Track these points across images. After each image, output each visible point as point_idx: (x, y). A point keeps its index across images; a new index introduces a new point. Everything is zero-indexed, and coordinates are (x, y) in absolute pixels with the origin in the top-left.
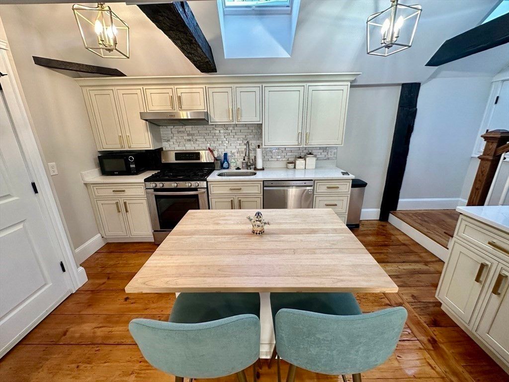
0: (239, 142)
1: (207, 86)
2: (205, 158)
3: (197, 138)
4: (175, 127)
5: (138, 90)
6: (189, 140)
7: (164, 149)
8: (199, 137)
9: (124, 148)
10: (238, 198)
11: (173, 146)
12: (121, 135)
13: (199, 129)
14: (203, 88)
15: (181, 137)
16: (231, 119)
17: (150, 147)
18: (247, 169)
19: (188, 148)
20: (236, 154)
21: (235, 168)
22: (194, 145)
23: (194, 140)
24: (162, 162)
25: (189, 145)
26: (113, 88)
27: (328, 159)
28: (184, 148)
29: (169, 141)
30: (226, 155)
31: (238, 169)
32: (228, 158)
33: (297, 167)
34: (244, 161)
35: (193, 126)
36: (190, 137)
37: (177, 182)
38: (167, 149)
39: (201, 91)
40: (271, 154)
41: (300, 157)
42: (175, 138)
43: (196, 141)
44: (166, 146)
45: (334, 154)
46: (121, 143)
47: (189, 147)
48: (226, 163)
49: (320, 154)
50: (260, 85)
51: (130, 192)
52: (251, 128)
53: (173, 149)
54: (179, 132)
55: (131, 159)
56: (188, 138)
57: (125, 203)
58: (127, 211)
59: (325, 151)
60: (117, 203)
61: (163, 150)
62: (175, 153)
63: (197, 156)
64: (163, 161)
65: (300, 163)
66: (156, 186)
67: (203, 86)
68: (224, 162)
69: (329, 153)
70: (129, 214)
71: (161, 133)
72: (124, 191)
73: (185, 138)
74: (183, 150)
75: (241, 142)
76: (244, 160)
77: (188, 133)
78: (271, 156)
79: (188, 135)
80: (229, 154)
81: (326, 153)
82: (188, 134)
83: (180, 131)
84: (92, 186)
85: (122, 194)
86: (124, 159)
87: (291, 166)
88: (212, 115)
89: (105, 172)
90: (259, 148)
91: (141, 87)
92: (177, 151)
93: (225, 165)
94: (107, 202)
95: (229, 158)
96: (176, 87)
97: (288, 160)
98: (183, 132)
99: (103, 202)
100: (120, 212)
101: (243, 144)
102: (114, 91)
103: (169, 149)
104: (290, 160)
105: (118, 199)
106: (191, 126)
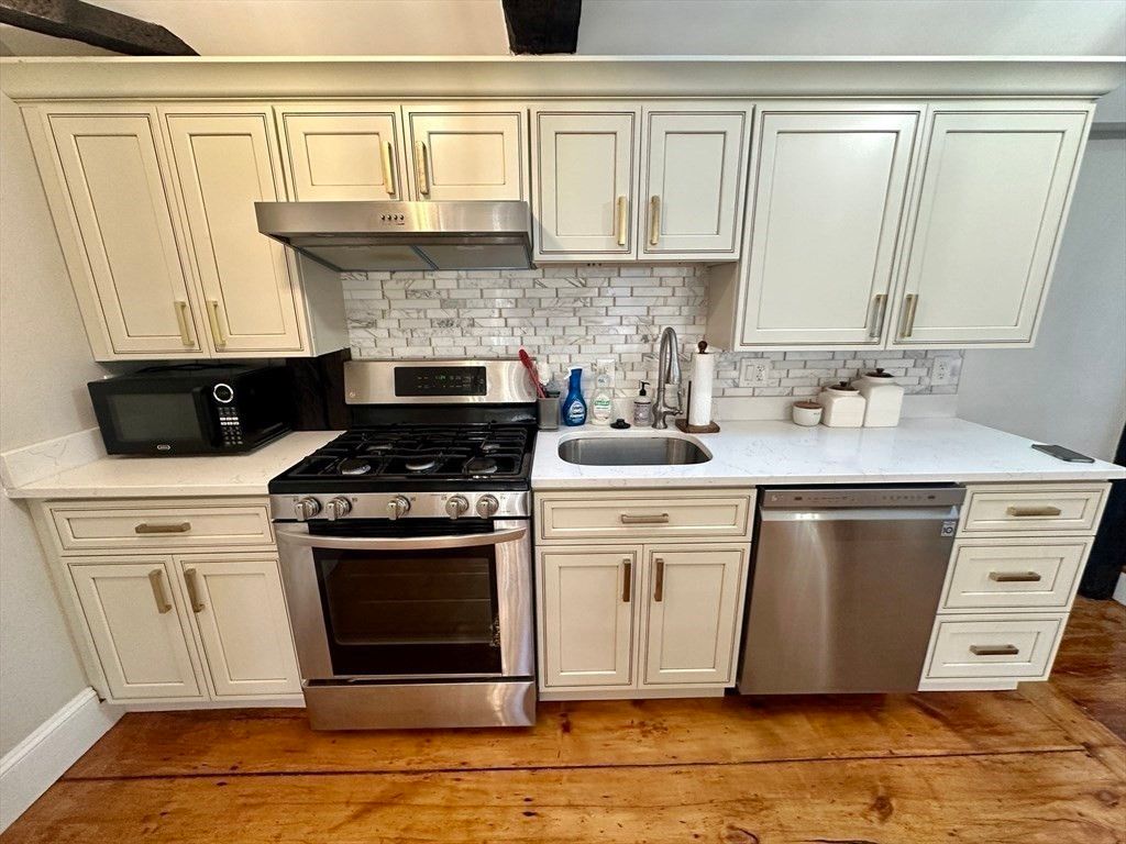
0: (623, 331)
1: (536, 107)
2: (506, 387)
3: (474, 314)
4: (398, 275)
5: (253, 121)
6: (448, 323)
7: (355, 355)
8: (486, 312)
9: (200, 351)
10: (652, 552)
11: (387, 343)
12: (184, 299)
13: (484, 284)
14: (518, 114)
15: (419, 311)
16: (623, 241)
17: (301, 349)
18: (654, 426)
19: (441, 353)
20: (611, 373)
21: (608, 421)
22: (464, 342)
23: (465, 323)
24: (348, 402)
25: (447, 342)
26: (150, 108)
27: (930, 390)
28: (428, 352)
29: (372, 324)
30: (577, 374)
31: (620, 425)
32: (583, 386)
33: (833, 420)
34: (643, 400)
35: (463, 273)
36: (451, 313)
37: (408, 495)
38: (365, 355)
39: (509, 125)
40: (735, 374)
41: (844, 386)
42: (395, 314)
43: (473, 325)
44: (361, 343)
45: (953, 374)
46: (185, 332)
47: (446, 348)
48: (577, 404)
49: (903, 372)
50: (747, 107)
51: (209, 531)
52: (671, 282)
53: (389, 356)
54: (410, 294)
55: (223, 393)
56: (443, 315)
57: (190, 577)
58: (197, 607)
59: (919, 362)
60: (155, 577)
61: (350, 359)
62: (396, 369)
63: (476, 379)
64: (351, 398)
65: (844, 406)
66: (320, 507)
67: (522, 107)
68: (569, 402)
69: (936, 371)
70: (206, 617)
71: (347, 295)
72: (182, 529)
73: (430, 314)
74: (424, 359)
75: (632, 330)
76: (643, 393)
77: (444, 295)
78: (734, 380)
79: (444, 304)
80: (587, 373)
81: (923, 372)
82: (443, 302)
83: (414, 291)
84: (46, 508)
85: (177, 539)
86: (194, 394)
87: (812, 415)
88: (548, 226)
89: (117, 444)
90: (702, 352)
91: (266, 108)
92: (401, 360)
93: (575, 409)
94: (112, 571)
95: (588, 389)
96: (409, 108)
97: (791, 394)
98: (427, 293)
99: (98, 572)
100: (168, 608)
101: (637, 338)
102: (155, 122)
103: (374, 354)
104: (796, 392)
105: (159, 558)
106: (453, 274)
